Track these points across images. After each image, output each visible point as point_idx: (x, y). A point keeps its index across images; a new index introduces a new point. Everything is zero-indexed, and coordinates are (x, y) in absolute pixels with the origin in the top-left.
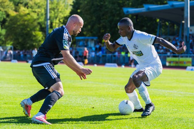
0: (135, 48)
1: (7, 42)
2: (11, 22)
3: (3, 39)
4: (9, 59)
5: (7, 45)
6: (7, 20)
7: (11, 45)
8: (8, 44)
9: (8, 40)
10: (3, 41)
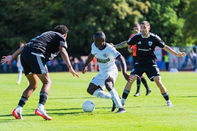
0: (105, 56)
1: (187, 40)
2: (193, 7)
3: (181, 35)
4: (192, 67)
5: (188, 45)
6: (186, 4)
7: (193, 44)
8: (189, 43)
9: (188, 37)
10: (180, 38)
